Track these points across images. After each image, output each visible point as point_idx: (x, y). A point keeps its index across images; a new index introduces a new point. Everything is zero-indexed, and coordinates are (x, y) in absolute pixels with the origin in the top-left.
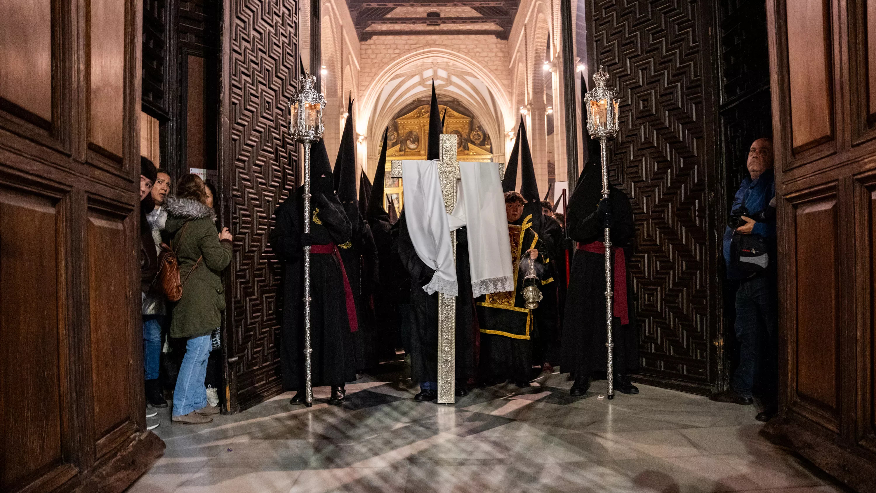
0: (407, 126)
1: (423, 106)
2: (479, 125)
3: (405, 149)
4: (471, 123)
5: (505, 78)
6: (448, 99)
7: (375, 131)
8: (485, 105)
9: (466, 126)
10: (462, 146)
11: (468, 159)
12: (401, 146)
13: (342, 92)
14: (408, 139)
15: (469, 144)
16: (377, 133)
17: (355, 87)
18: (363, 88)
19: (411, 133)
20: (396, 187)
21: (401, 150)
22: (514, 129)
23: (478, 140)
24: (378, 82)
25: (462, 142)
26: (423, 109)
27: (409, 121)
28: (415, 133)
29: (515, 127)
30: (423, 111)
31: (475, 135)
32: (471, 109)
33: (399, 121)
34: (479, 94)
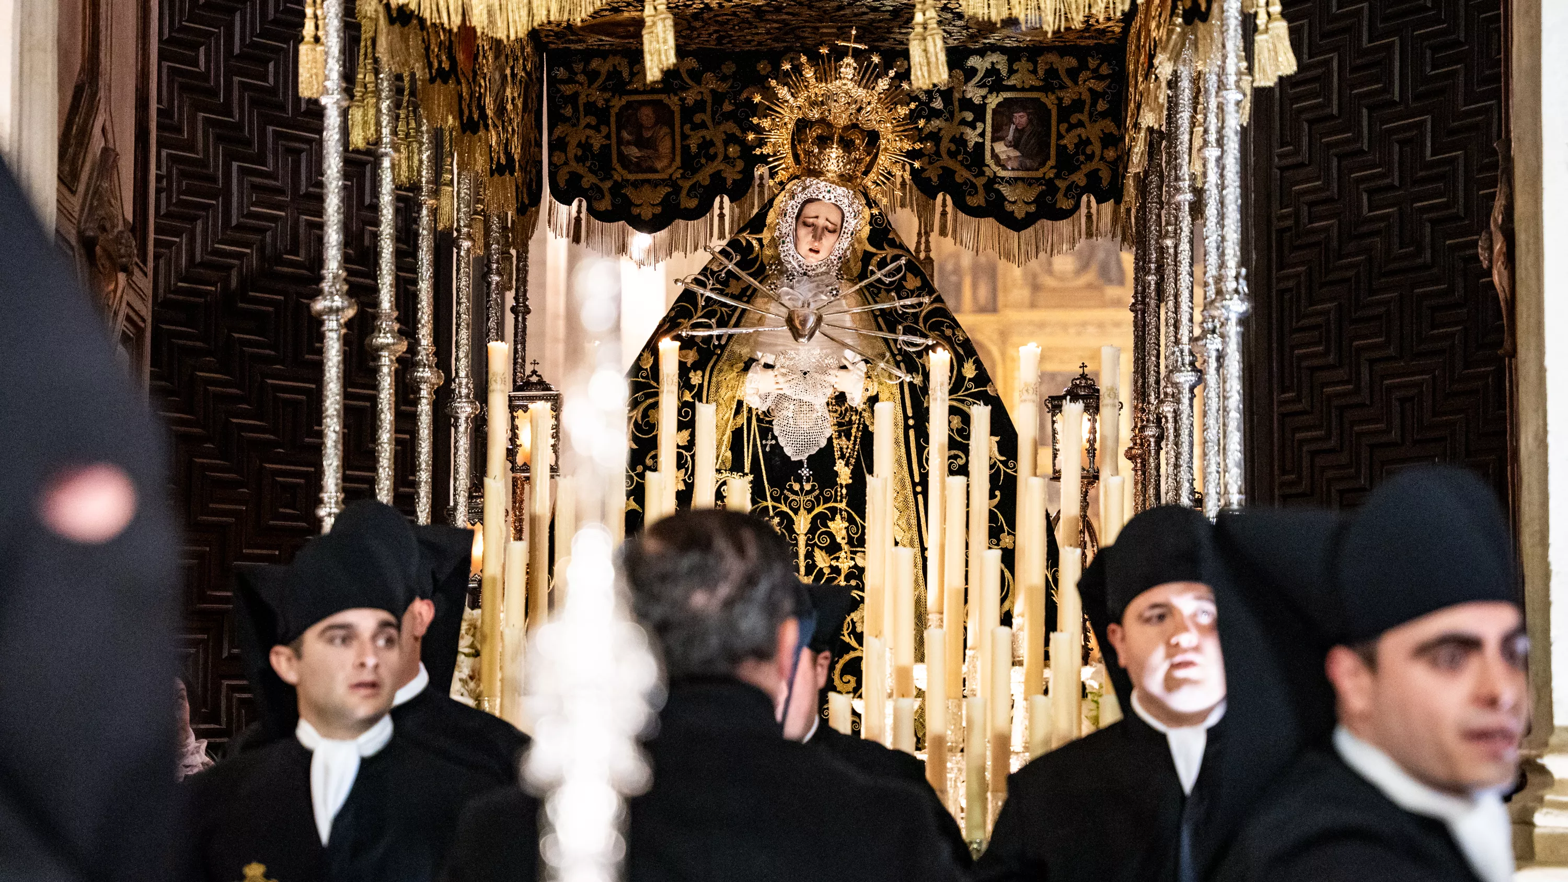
10: (1094, 268)
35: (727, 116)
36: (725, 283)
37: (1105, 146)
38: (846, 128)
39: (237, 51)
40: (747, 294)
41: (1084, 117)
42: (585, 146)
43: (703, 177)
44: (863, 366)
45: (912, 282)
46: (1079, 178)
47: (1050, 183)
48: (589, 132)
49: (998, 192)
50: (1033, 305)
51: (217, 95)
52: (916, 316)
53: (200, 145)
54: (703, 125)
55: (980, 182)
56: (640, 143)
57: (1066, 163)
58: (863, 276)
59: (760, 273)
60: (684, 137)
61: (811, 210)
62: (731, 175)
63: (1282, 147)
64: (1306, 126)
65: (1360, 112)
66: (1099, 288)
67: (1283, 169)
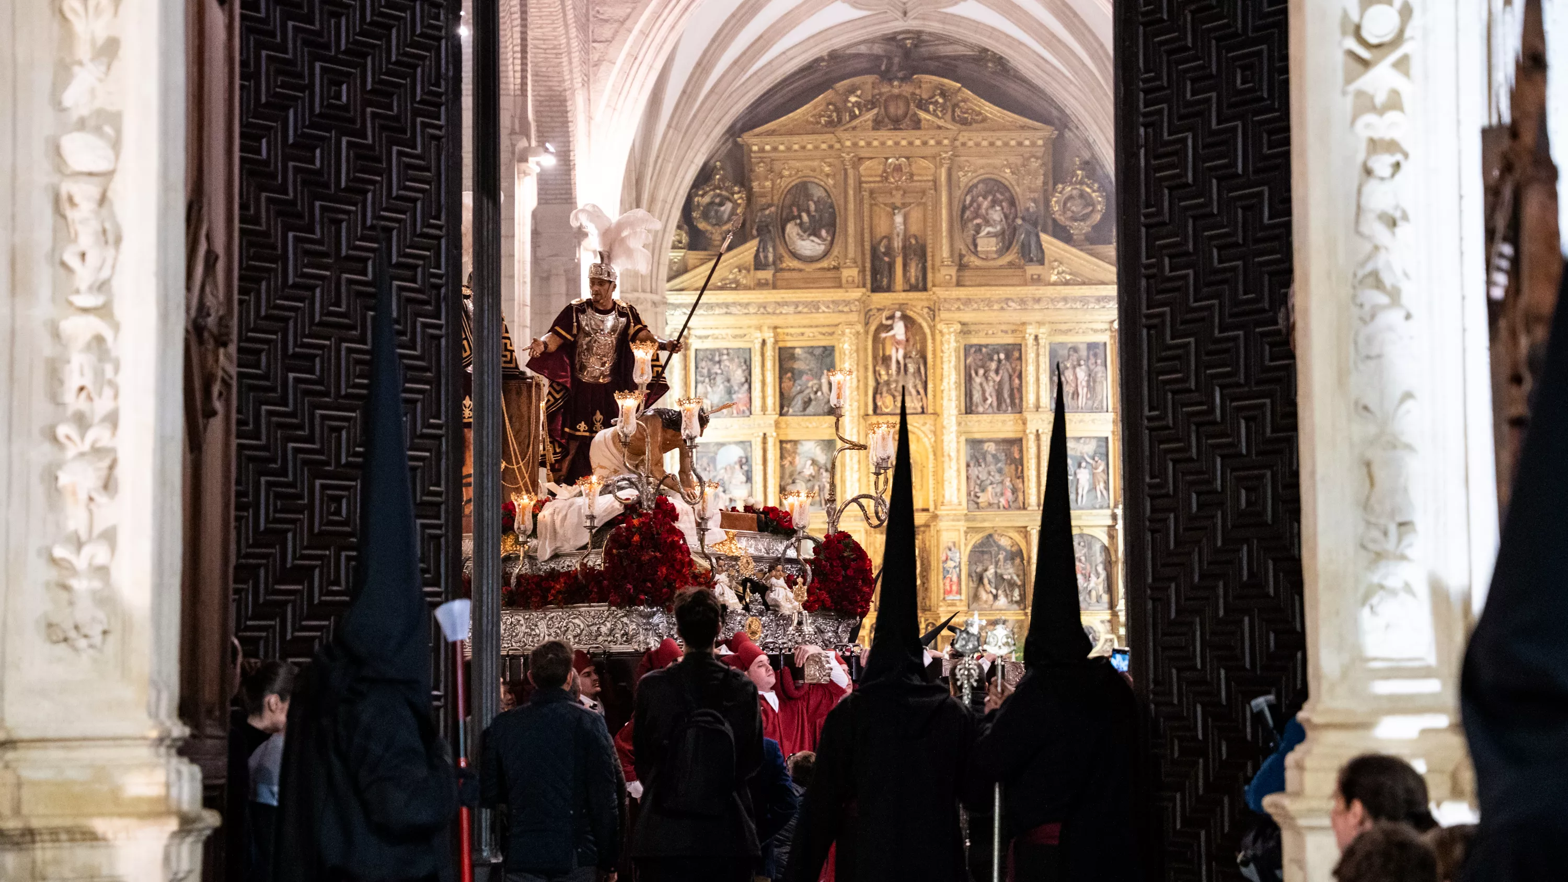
0: (787, 159)
1: (856, 80)
2: (1087, 156)
3: (778, 258)
4: (1057, 147)
6: (961, 50)
7: (656, 188)
9: (1035, 164)
10: (1015, 248)
11: (1038, 300)
12: (762, 248)
13: (524, 71)
14: (788, 220)
15: (1044, 237)
16: (661, 194)
17: (573, 32)
18: (606, 31)
19: (801, 190)
20: (741, 414)
21: (759, 265)
23: (1084, 218)
25: (1014, 230)
26: (852, 91)
27: (796, 142)
28: (818, 193)
30: (853, 99)
31: (1071, 198)
32: (1053, 89)
33: (754, 141)
34: (1086, 32)
39: (291, 141)
50: (959, 284)
51: (275, 178)
53: (264, 220)
63: (1147, 207)
64: (1166, 191)
65: (1211, 182)
66: (1020, 267)
67: (1148, 227)
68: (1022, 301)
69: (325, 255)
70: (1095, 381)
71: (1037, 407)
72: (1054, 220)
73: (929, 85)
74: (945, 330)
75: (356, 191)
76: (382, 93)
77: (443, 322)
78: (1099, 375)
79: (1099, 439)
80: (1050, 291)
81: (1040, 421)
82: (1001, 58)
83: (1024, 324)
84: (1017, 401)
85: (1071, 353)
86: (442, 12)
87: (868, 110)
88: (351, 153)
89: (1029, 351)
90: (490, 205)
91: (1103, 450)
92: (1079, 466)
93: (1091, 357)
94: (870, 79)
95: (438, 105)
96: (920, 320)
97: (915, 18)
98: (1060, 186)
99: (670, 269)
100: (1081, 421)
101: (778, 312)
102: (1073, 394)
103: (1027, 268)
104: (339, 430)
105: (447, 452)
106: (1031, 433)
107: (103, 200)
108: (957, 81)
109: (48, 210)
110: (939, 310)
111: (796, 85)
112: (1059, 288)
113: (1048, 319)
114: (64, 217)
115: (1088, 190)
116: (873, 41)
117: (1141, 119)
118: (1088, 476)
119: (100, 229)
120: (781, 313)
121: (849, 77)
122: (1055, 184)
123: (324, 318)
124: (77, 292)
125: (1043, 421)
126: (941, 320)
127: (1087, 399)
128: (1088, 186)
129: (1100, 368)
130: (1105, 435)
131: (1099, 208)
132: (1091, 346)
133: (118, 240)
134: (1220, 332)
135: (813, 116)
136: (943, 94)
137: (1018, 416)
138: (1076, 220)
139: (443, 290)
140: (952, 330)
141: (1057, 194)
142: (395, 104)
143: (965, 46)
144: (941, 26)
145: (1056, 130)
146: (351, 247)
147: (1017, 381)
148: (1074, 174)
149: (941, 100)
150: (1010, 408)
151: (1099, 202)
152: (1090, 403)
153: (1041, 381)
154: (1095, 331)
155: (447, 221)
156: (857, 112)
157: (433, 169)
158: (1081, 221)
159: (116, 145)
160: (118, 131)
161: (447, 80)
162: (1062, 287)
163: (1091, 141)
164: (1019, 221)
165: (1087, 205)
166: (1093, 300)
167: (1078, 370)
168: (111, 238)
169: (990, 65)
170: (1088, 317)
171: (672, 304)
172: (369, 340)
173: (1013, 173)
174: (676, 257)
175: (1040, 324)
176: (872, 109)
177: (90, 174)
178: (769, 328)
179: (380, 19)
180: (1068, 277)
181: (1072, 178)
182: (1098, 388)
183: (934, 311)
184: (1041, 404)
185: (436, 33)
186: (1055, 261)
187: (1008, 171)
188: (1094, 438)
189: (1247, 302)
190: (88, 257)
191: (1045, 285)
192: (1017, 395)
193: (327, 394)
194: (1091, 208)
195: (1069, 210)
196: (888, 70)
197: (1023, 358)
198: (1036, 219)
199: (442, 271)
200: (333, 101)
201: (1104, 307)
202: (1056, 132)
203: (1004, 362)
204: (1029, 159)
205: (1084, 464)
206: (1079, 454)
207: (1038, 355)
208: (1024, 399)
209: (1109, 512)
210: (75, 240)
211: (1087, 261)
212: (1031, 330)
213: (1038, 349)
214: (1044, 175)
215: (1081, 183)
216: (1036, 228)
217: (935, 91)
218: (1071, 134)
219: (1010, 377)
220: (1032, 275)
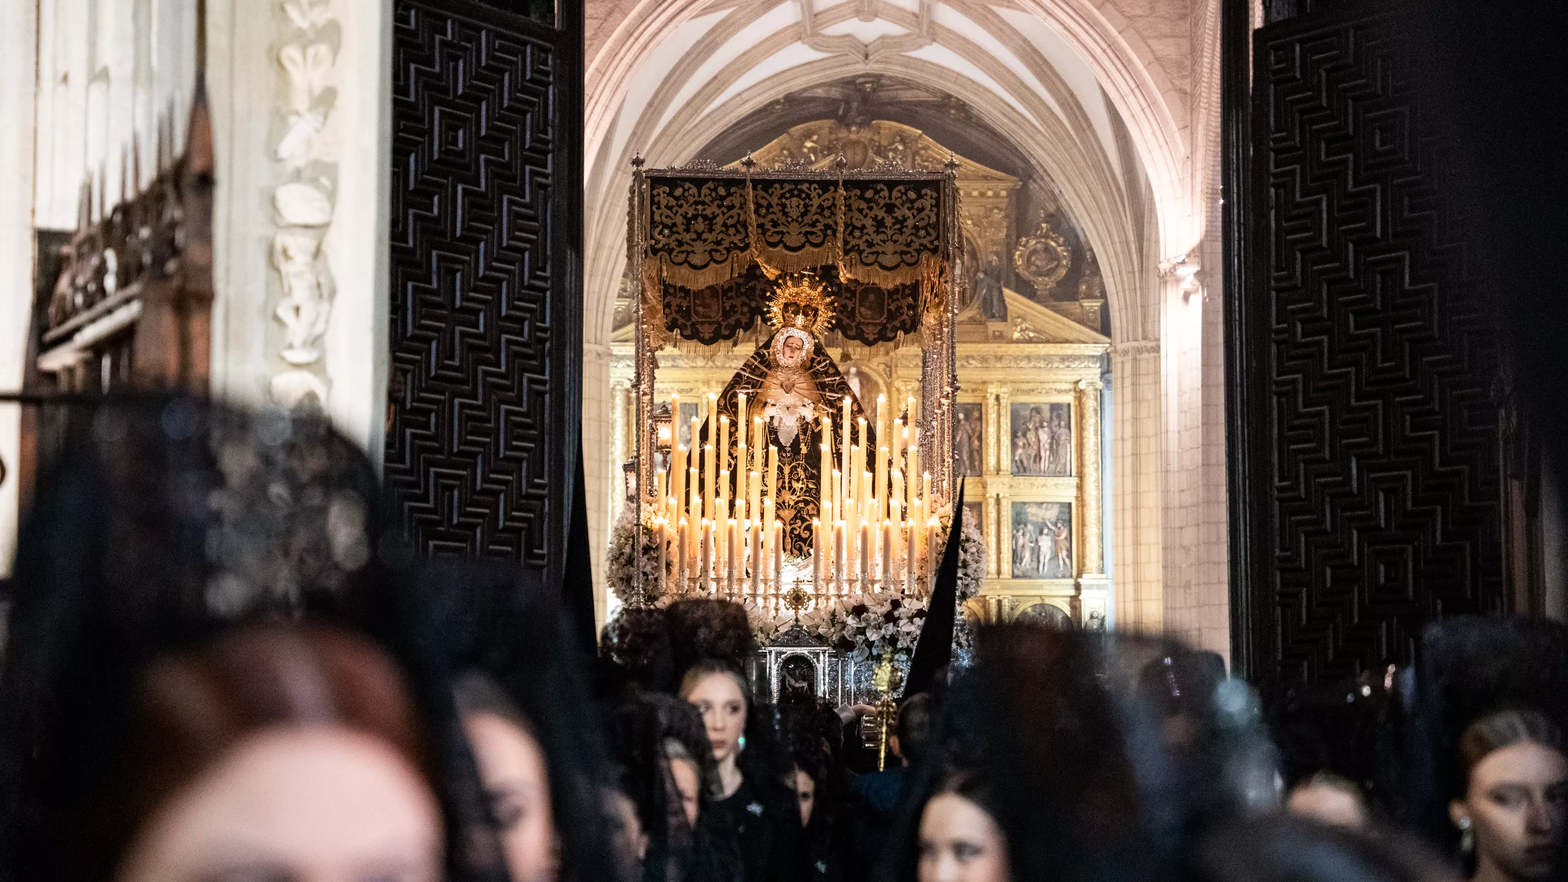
1: (812, 124)
2: (1051, 208)
4: (1021, 199)
5: (1166, 29)
6: (923, 96)
8: (1078, 128)
9: (998, 216)
10: (976, 303)
11: (1000, 358)
15: (1007, 292)
22: (1200, 251)
23: (1048, 273)
24: (623, 41)
25: (976, 284)
26: (807, 135)
29: (1201, 244)
30: (809, 144)
31: (1035, 251)
32: (1018, 136)
34: (1055, 79)
35: (742, 294)
36: (754, 370)
37: (908, 309)
38: (805, 306)
40: (763, 375)
41: (899, 297)
42: (680, 307)
43: (732, 321)
44: (812, 405)
45: (831, 371)
46: (897, 323)
47: (884, 325)
48: (681, 300)
49: (861, 329)
52: (833, 385)
54: (731, 298)
55: (853, 324)
56: (704, 306)
57: (891, 316)
58: (811, 368)
59: (769, 366)
60: (723, 303)
61: (790, 340)
62: (744, 320)
63: (1278, 271)
64: (1298, 255)
65: (1347, 246)
66: (981, 323)
67: (1278, 291)
68: (984, 359)
69: (440, 306)
70: (1058, 444)
71: (998, 471)
72: (1017, 275)
73: (887, 131)
74: (903, 388)
75: (470, 239)
76: (495, 139)
77: (547, 377)
78: (1063, 438)
79: (1062, 505)
80: (1013, 349)
81: (1001, 486)
82: (964, 104)
83: (984, 383)
84: (977, 463)
85: (1034, 414)
86: (550, 57)
87: (824, 156)
88: (466, 200)
89: (990, 411)
90: (573, 256)
91: (1066, 517)
92: (1041, 533)
93: (1055, 419)
94: (826, 123)
95: (545, 153)
96: (875, 377)
97: (877, 62)
98: (1024, 239)
99: (615, 319)
100: (1043, 485)
101: (727, 365)
102: (1035, 456)
103: (988, 324)
104: (451, 488)
105: (550, 514)
106: (991, 497)
107: (317, 253)
108: (917, 128)
109: (262, 262)
110: (897, 366)
111: (748, 128)
112: (1022, 346)
113: (1011, 378)
114: (278, 270)
115: (1053, 244)
116: (830, 85)
117: (1272, 180)
118: (1050, 544)
119: (314, 282)
120: (731, 367)
121: (804, 122)
122: (1019, 237)
123: (440, 372)
124: (291, 347)
125: (1004, 484)
126: (898, 378)
127: (1049, 463)
128: (1053, 239)
129: (1063, 431)
130: (1067, 500)
131: (1064, 262)
132: (1055, 407)
133: (333, 294)
134: (1357, 401)
135: (766, 161)
136: (903, 141)
137: (977, 479)
138: (1040, 275)
139: (548, 345)
140: (909, 387)
141: (1021, 248)
142: (506, 151)
143: (927, 91)
144: (904, 70)
145: (1021, 180)
146: (465, 298)
147: (976, 443)
148: (1039, 227)
149: (900, 148)
150: (969, 471)
151: (1065, 257)
152: (1053, 466)
153: (1002, 443)
154: (1059, 391)
155: (553, 272)
156: (813, 158)
157: (540, 218)
158: (1046, 275)
159: (332, 196)
160: (334, 182)
161: (553, 127)
162: (1026, 345)
163: (1056, 192)
164: (981, 275)
165: (1051, 260)
166: (1058, 359)
167: (1040, 432)
168: (325, 293)
169: (953, 112)
170: (1052, 377)
171: (616, 356)
172: (480, 396)
173: (975, 225)
174: (620, 306)
175: (1002, 383)
176: (828, 155)
177: (306, 227)
178: (717, 382)
179: (496, 64)
180: (1032, 335)
181: (1037, 231)
182: (1061, 451)
183: (890, 367)
184: (1002, 468)
185: (544, 78)
186: (1019, 317)
187: (969, 222)
188: (1056, 503)
189: (1389, 369)
190: (302, 312)
191: (1008, 343)
192: (977, 457)
193: (440, 451)
194: (1055, 263)
195: (1034, 264)
196: (845, 115)
197: (984, 417)
198: (999, 272)
199: (547, 324)
200: (451, 147)
201: (1069, 367)
202: (1020, 183)
203: (963, 422)
204: (991, 210)
205: (1046, 531)
206: (1040, 520)
207: (999, 415)
208: (984, 462)
209: (1072, 581)
210: (290, 293)
211: (1052, 318)
212: (992, 390)
213: (999, 409)
214: (1007, 227)
215: (1046, 236)
216: (999, 282)
217: (894, 138)
218: (1035, 185)
219: (970, 438)
220: (994, 332)
